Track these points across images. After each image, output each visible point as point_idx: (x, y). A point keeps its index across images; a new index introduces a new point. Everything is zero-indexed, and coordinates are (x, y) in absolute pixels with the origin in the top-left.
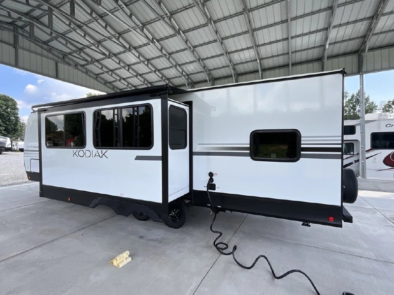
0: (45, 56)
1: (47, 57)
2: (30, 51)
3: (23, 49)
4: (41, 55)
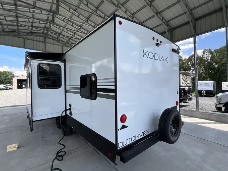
0: (57, 45)
1: (58, 45)
2: (51, 44)
3: (48, 43)
4: (56, 45)
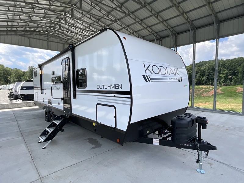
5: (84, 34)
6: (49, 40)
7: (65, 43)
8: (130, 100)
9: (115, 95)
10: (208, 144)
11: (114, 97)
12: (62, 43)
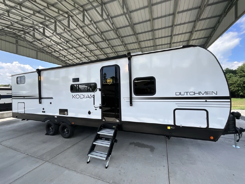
5: (58, 47)
6: (19, 43)
7: (38, 50)
8: (229, 103)
9: (206, 100)
10: (240, 128)
11: (206, 101)
12: (35, 50)
